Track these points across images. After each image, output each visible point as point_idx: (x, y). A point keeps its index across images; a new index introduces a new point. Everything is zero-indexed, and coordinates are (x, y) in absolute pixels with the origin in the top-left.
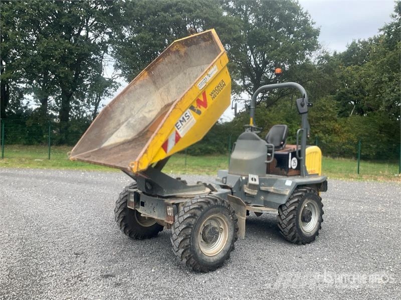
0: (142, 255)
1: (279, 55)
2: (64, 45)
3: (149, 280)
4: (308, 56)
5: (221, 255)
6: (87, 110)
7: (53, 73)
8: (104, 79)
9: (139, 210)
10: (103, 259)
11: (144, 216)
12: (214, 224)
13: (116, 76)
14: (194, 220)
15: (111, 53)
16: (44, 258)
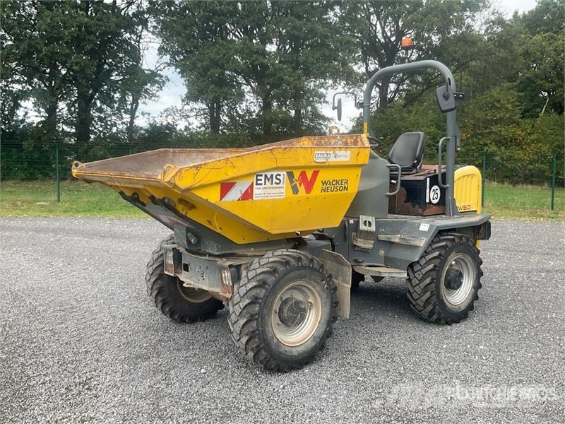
0: (189, 346)
1: (422, 20)
2: (78, 20)
3: (195, 386)
4: (469, 20)
5: (311, 344)
6: (119, 122)
7: (64, 66)
8: (143, 71)
9: (182, 277)
10: (127, 355)
11: (188, 286)
12: (298, 296)
13: (162, 67)
14: (264, 291)
15: (152, 29)
16: (35, 355)
